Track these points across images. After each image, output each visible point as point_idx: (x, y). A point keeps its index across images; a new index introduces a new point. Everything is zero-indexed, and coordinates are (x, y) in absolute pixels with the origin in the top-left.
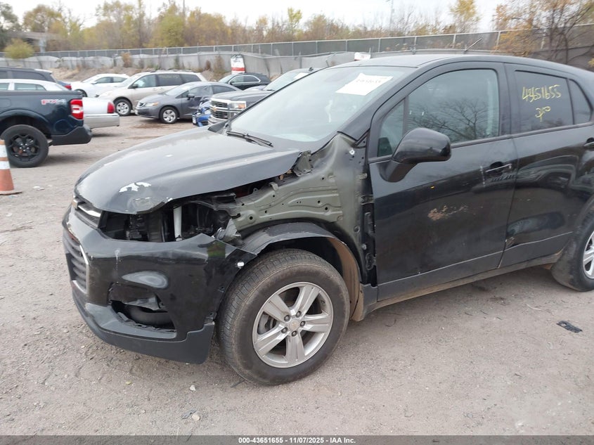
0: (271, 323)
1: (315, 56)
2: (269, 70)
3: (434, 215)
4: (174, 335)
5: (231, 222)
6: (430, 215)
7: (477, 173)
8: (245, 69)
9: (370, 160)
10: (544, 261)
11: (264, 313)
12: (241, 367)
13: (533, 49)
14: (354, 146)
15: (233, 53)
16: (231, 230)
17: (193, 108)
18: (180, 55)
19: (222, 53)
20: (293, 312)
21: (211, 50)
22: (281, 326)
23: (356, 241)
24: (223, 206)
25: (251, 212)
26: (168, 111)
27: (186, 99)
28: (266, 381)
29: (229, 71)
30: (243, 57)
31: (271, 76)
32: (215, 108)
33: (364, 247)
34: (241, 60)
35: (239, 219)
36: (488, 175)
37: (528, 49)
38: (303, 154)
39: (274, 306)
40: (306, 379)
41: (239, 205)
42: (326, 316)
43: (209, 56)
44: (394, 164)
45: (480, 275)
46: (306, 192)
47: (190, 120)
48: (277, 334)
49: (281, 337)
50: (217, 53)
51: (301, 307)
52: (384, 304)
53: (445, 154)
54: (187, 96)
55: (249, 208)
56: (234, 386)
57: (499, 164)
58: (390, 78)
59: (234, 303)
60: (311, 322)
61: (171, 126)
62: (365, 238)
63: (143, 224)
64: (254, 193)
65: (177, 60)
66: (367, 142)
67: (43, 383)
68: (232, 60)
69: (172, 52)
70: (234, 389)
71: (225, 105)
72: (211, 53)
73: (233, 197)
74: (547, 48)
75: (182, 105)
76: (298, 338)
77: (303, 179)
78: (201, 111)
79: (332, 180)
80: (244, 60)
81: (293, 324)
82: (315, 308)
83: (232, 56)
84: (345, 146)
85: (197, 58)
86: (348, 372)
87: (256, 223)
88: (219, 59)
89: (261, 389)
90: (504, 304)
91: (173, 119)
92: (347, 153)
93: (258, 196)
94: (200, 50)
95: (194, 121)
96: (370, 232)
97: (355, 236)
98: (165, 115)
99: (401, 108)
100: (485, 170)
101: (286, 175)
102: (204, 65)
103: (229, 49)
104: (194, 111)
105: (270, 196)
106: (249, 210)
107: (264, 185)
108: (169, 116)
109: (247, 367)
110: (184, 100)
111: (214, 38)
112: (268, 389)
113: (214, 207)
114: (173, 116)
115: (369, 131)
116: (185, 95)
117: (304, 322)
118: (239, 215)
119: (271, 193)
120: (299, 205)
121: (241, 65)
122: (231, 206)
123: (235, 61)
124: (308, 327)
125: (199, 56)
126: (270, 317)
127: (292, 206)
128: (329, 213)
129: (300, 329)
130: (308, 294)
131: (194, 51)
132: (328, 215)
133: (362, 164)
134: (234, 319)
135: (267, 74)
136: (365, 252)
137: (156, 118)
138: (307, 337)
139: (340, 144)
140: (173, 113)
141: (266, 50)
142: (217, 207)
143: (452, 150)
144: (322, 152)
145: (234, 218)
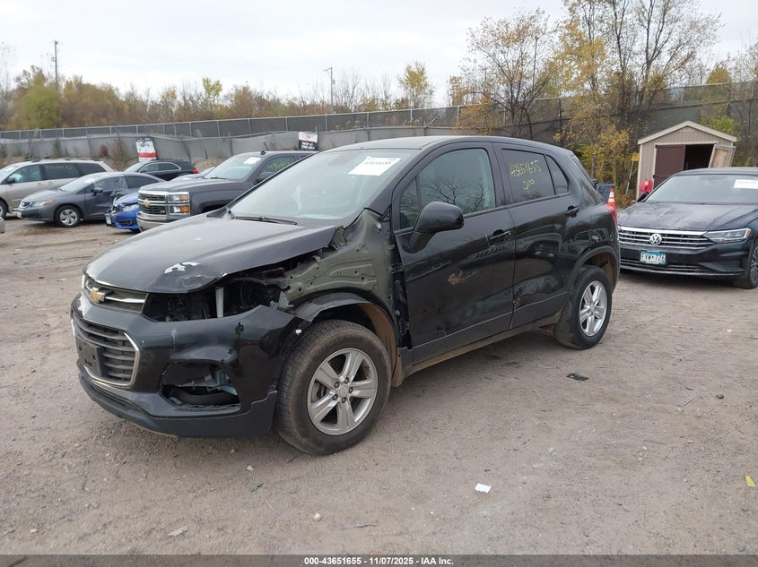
0: (322, 390)
1: (249, 137)
2: (189, 155)
3: (453, 280)
4: (237, 409)
5: (282, 294)
6: (450, 280)
7: (484, 240)
8: (156, 155)
9: (395, 232)
10: (547, 321)
11: (316, 382)
12: (298, 436)
13: (496, 125)
14: (380, 220)
15: (137, 135)
16: (284, 301)
17: (101, 205)
18: (61, 138)
19: (122, 135)
20: (342, 378)
21: (107, 131)
22: (332, 393)
23: (390, 308)
24: (273, 281)
25: (300, 284)
26: (67, 211)
27: (91, 194)
28: (322, 449)
29: (135, 158)
30: (153, 139)
31: (192, 162)
32: (147, 202)
33: (398, 312)
34: (151, 143)
35: (289, 291)
36: (492, 242)
37: (491, 125)
38: (337, 230)
39: (324, 372)
40: (358, 446)
41: (288, 279)
42: (371, 382)
43: (106, 140)
44: (417, 234)
45: (495, 337)
46: (344, 263)
47: (102, 221)
48: (328, 402)
49: (333, 404)
50: (115, 135)
51: (348, 374)
52: (418, 368)
53: (459, 223)
54: (92, 191)
55: (297, 280)
56: (291, 461)
57: (500, 232)
58: (398, 159)
59: (289, 372)
60: (358, 388)
61: (72, 230)
62: (398, 304)
63: (183, 308)
64: (298, 267)
65: (57, 146)
66: (391, 216)
67: (83, 489)
68: (138, 144)
69: (48, 135)
70: (291, 464)
71: (162, 198)
72: (107, 136)
73: (281, 271)
74: (510, 124)
75: (86, 202)
76: (348, 405)
77: (342, 251)
78: (118, 209)
79: (365, 252)
80: (154, 143)
81: (343, 390)
82: (361, 375)
83: (137, 139)
84: (373, 220)
85: (87, 142)
86: (395, 435)
87: (305, 294)
88: (120, 143)
89: (318, 459)
90: (518, 367)
91: (74, 221)
92: (375, 227)
93: (303, 270)
94: (91, 132)
95: (109, 222)
96: (402, 298)
97: (389, 305)
98: (62, 216)
99: (414, 185)
100: (489, 237)
101: (324, 249)
102: (97, 151)
103: (133, 130)
104: (107, 209)
105: (314, 269)
106: (298, 282)
107: (306, 259)
108: (68, 218)
109: (304, 435)
110: (89, 196)
111: (105, 116)
112: (324, 459)
113: (264, 282)
114: (74, 218)
115: (391, 206)
116: (89, 189)
117: (352, 388)
118: (289, 288)
119: (315, 265)
120: (339, 275)
121: (151, 150)
122: (280, 280)
123: (143, 146)
124: (356, 393)
125: (89, 140)
126: (321, 385)
127: (333, 277)
128: (365, 283)
129: (349, 395)
130: (354, 360)
131: (82, 133)
132: (364, 284)
133: (388, 236)
134: (290, 387)
135: (186, 160)
136: (398, 317)
137: (50, 220)
138: (356, 403)
139: (367, 219)
140: (74, 214)
141: (182, 130)
142: (266, 282)
143: (465, 220)
144: (353, 227)
145: (284, 290)
